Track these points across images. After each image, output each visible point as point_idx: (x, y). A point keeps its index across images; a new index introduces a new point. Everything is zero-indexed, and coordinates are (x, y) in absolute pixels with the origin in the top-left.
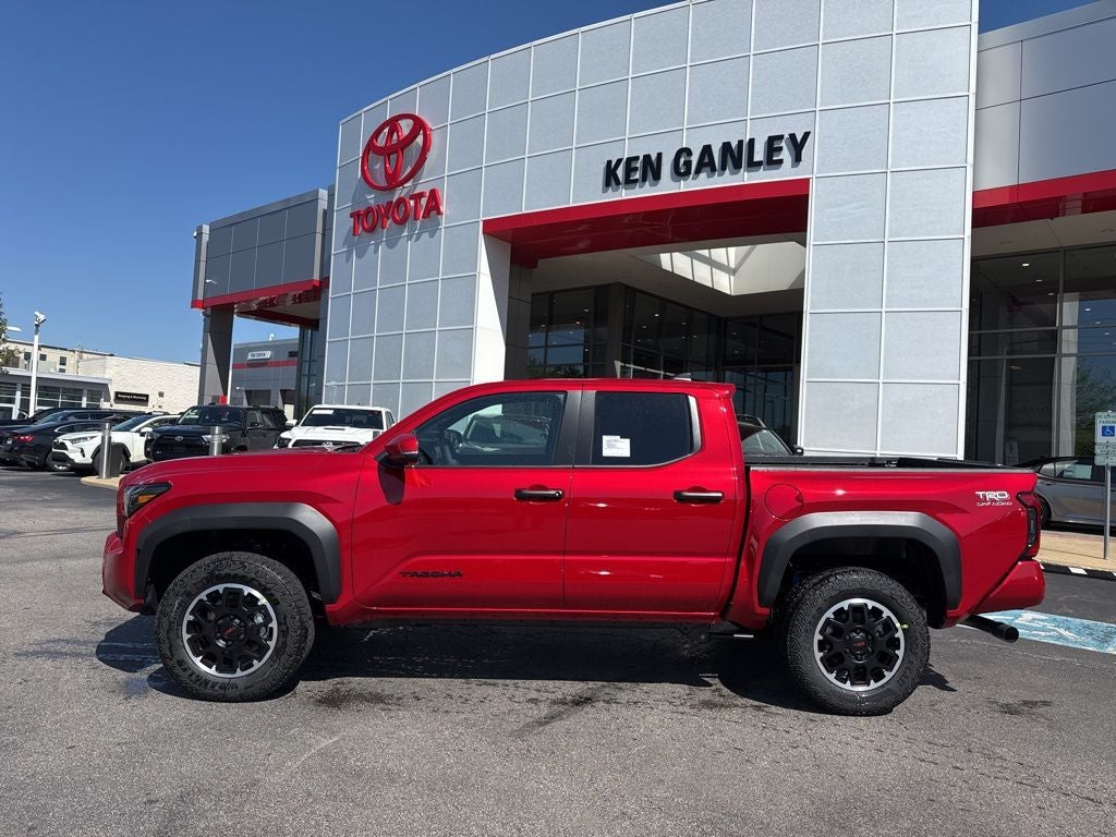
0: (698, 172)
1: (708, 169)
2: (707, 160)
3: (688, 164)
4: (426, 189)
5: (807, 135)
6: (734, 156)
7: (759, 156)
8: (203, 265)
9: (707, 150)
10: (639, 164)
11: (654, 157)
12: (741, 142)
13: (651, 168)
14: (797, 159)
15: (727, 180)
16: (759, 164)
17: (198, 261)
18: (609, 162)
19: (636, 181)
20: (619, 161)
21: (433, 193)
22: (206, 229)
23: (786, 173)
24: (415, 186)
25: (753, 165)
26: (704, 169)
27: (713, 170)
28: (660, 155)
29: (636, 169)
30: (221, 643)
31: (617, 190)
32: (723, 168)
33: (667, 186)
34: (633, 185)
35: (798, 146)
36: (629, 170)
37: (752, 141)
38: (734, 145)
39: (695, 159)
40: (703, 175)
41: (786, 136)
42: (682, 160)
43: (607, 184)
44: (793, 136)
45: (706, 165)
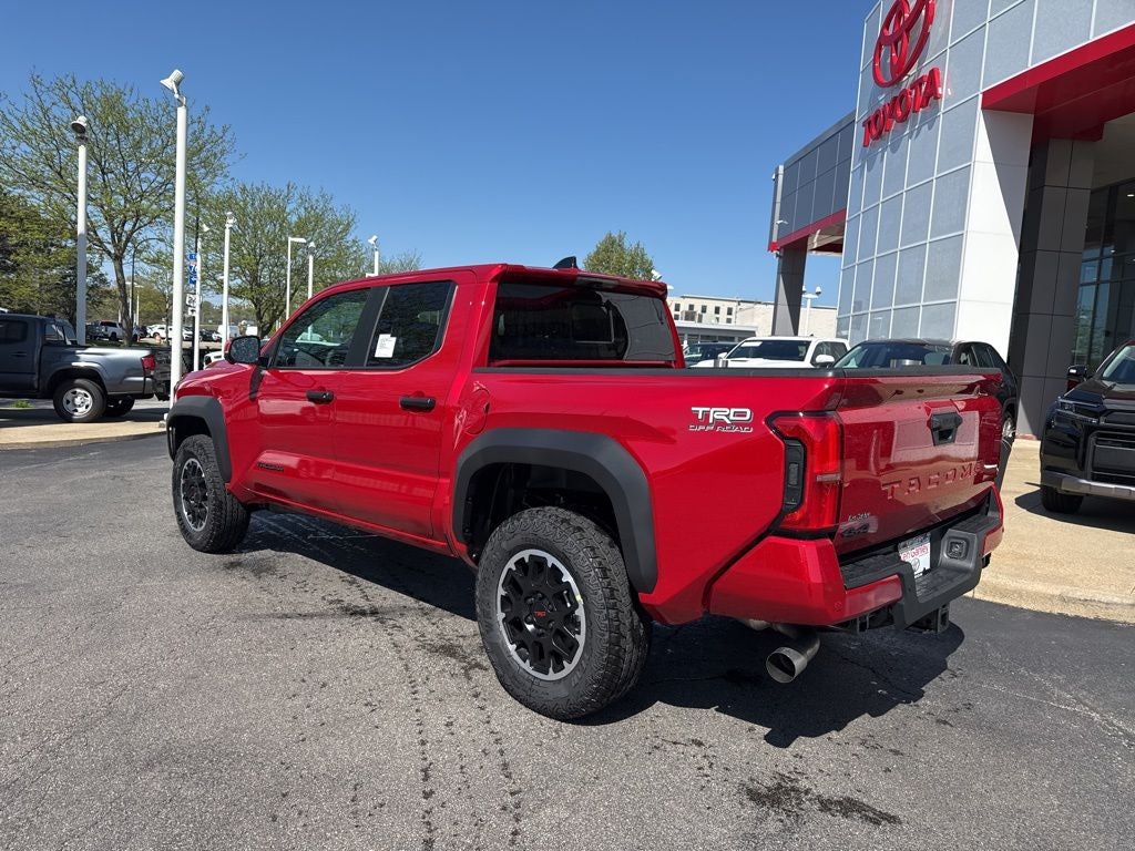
4: (925, 72)
8: (778, 206)
17: (774, 203)
21: (933, 73)
22: (781, 168)
24: (919, 71)
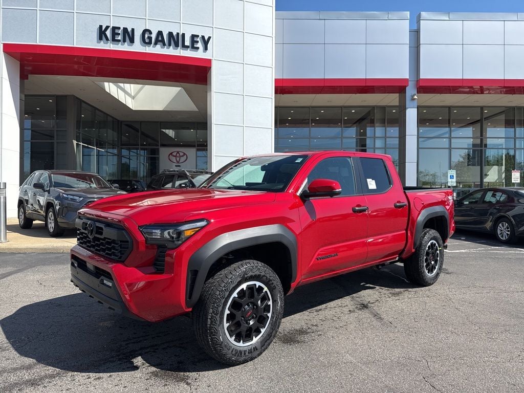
0: (156, 44)
1: (161, 43)
2: (160, 39)
3: (150, 38)
5: (209, 38)
6: (175, 40)
7: (187, 43)
9: (160, 33)
10: (120, 31)
11: (129, 30)
12: (178, 34)
13: (129, 36)
14: (206, 49)
15: (171, 51)
16: (188, 47)
18: (101, 27)
19: (119, 41)
20: (107, 27)
23: (200, 54)
25: (184, 47)
26: (159, 43)
27: (164, 45)
28: (133, 30)
29: (119, 34)
30: (251, 323)
31: (107, 43)
32: (170, 45)
33: (137, 47)
34: (117, 43)
35: (206, 42)
36: (114, 34)
37: (183, 35)
38: (175, 34)
39: (154, 36)
40: (158, 46)
41: (200, 36)
42: (146, 36)
43: (101, 39)
44: (203, 37)
45: (160, 41)
